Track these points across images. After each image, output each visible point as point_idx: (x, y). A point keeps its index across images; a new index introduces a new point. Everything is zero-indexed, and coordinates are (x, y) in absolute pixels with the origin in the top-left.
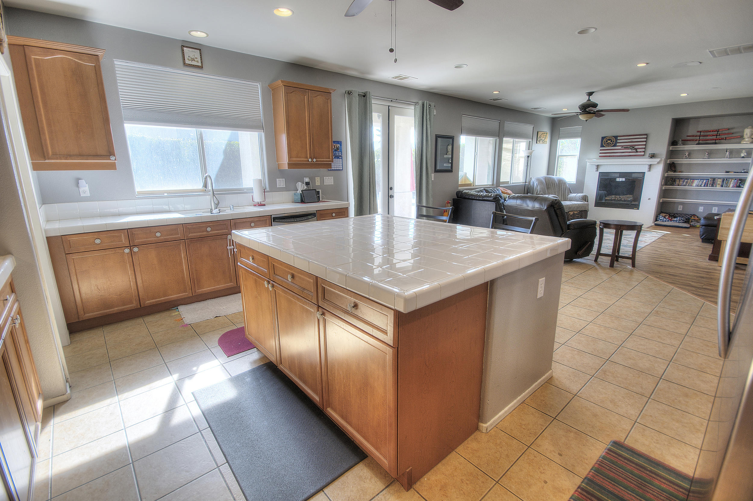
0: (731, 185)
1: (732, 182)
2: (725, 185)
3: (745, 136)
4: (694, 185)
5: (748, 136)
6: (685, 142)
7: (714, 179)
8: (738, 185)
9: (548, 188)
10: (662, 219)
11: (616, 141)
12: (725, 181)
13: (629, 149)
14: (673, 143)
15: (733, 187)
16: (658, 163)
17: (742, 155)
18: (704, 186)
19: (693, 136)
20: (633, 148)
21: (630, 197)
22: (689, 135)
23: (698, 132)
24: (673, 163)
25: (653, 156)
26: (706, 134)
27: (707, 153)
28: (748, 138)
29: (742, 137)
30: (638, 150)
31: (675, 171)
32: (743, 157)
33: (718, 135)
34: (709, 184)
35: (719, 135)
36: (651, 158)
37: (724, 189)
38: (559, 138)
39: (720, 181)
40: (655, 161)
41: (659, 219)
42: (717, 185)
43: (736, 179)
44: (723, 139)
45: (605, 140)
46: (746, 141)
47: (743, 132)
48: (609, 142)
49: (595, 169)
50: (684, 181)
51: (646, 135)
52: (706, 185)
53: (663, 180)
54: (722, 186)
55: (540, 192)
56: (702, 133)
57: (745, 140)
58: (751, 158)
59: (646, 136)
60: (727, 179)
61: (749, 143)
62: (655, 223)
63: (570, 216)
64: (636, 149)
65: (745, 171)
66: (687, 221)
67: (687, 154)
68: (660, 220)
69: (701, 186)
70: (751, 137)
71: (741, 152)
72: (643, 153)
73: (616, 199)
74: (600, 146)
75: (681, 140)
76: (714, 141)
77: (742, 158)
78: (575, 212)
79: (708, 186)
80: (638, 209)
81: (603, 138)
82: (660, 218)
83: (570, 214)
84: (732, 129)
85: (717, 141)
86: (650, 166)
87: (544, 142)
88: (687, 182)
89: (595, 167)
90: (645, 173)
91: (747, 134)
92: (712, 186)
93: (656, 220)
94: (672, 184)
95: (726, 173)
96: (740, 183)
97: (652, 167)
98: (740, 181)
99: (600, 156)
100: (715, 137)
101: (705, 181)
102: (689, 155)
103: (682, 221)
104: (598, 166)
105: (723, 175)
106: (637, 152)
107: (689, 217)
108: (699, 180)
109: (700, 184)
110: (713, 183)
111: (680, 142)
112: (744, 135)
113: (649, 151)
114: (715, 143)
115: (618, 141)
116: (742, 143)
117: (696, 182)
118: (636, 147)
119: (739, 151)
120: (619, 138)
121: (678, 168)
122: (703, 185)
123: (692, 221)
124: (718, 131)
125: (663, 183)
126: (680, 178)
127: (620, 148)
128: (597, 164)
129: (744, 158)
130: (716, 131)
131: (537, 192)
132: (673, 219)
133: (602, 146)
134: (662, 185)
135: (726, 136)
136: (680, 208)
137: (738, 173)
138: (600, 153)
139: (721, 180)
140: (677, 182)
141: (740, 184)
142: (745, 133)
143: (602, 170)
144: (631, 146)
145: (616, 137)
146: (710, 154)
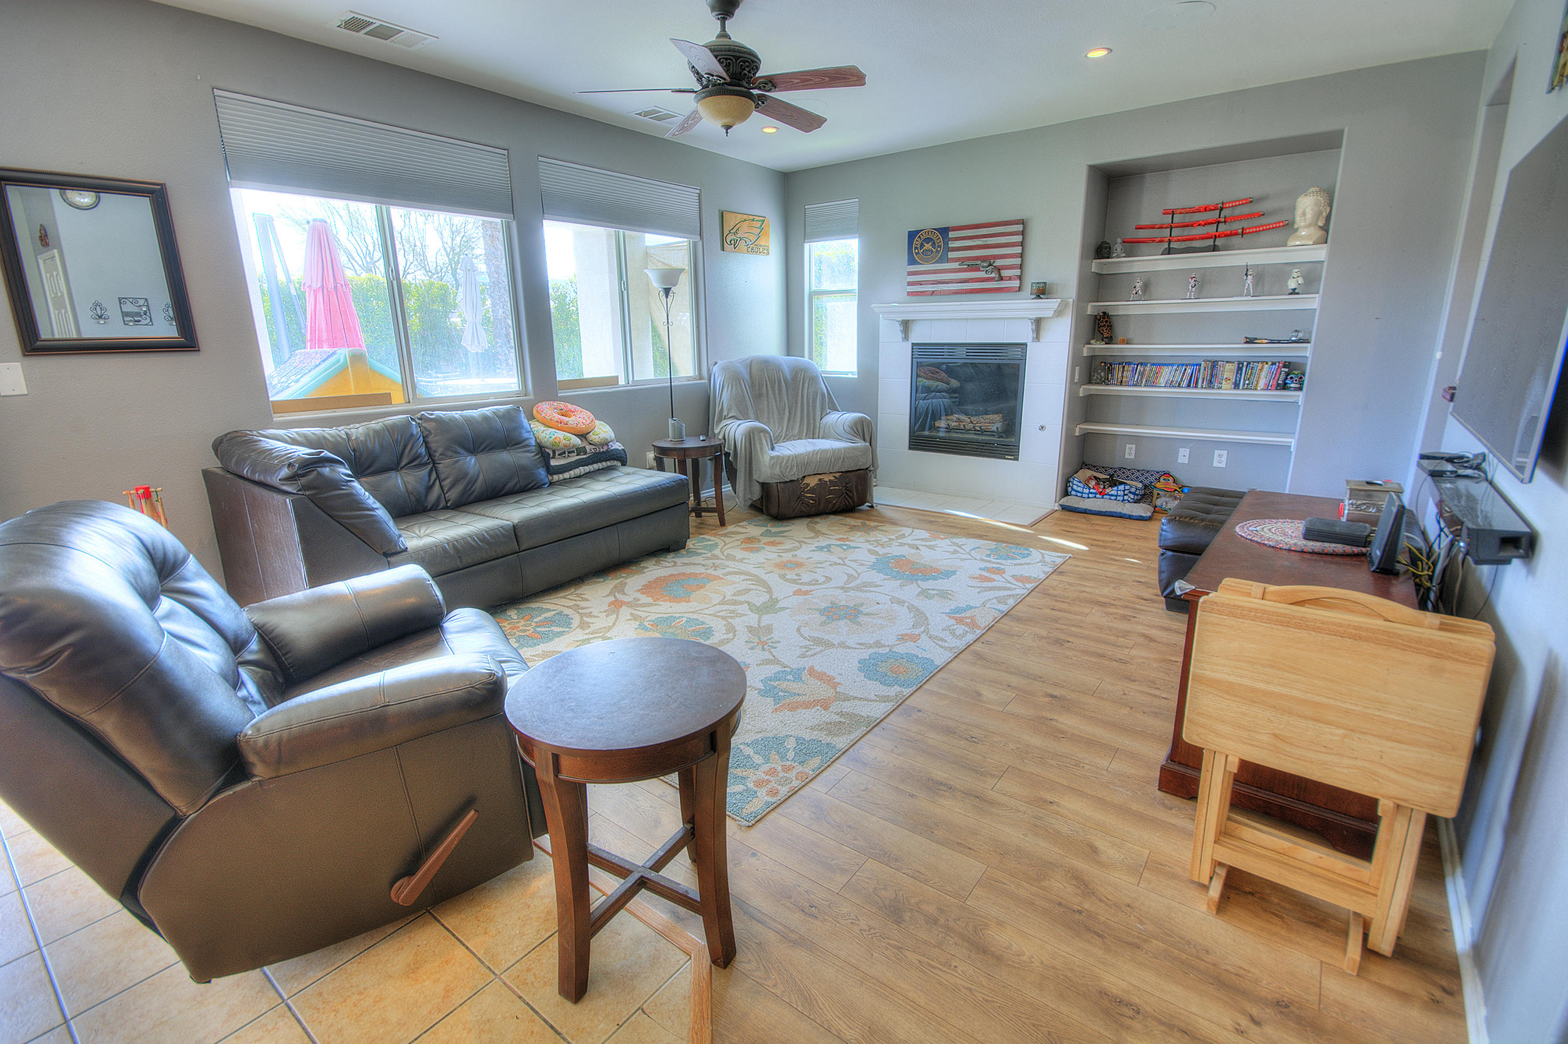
0: (1262, 383)
1: (1263, 374)
2: (1244, 385)
3: (1299, 222)
4: (1162, 381)
5: (1308, 221)
6: (1132, 246)
7: (1214, 364)
8: (1280, 382)
9: (758, 396)
10: (1079, 489)
11: (946, 244)
12: (1244, 369)
13: (979, 270)
14: (1102, 251)
15: (1267, 388)
16: (1059, 313)
17: (1292, 284)
18: (1189, 386)
19: (1152, 227)
20: (990, 265)
21: (994, 422)
22: (1143, 223)
23: (1166, 213)
24: (1104, 313)
25: (1042, 292)
26: (1189, 218)
27: (1192, 282)
28: (1309, 226)
29: (1287, 226)
30: (1005, 273)
31: (1110, 340)
32: (1294, 292)
33: (1223, 220)
34: (1200, 381)
35: (1225, 222)
36: (1038, 297)
37: (1241, 394)
38: (807, 236)
39: (1230, 371)
40: (1047, 307)
41: (1072, 489)
42: (1224, 382)
43: (1273, 364)
44: (1237, 234)
45: (917, 242)
46: (1302, 237)
47: (1293, 209)
48: (928, 246)
49: (900, 336)
50: (1134, 371)
51: (1022, 222)
52: (1192, 383)
53: (1077, 369)
54: (1236, 386)
55: (729, 410)
56: (1178, 219)
57: (1298, 234)
58: (1317, 293)
59: (1020, 228)
60: (1249, 363)
61: (1311, 243)
62: (1061, 502)
63: (806, 492)
64: (998, 269)
65: (1300, 335)
66: (1146, 495)
67: (1138, 285)
68: (1073, 493)
69: (1179, 386)
70: (1316, 224)
71: (1288, 276)
72: (1016, 283)
73: (962, 427)
74: (906, 262)
75: (1119, 240)
76: (1210, 242)
77: (1291, 294)
78: (827, 478)
79: (1199, 386)
80: (1017, 459)
81: (912, 235)
82: (1075, 487)
83: (808, 485)
84: (1261, 199)
85: (1219, 242)
86: (1038, 323)
87: (755, 249)
88: (1142, 374)
89: (898, 328)
90: (1026, 345)
91: (1304, 214)
92: (1210, 384)
93: (1066, 493)
94: (1105, 381)
95: (1246, 343)
96: (1287, 374)
97: (1043, 325)
98: (1287, 370)
99: (910, 294)
100: (1211, 229)
101: (1189, 371)
102: (1146, 287)
103: (1132, 496)
104: (906, 325)
105: (1240, 351)
106: (1001, 279)
107: (1152, 479)
108: (1175, 367)
109: (1178, 378)
110: (1212, 375)
111: (1118, 247)
112: (1298, 219)
113: (1034, 276)
114: (1215, 248)
115: (952, 245)
116: (1290, 243)
117: (1166, 373)
118: (998, 263)
119: (1281, 272)
120: (951, 234)
121: (1119, 333)
122: (1185, 383)
123: (1158, 494)
124: (1222, 209)
125: (1077, 377)
126: (1125, 363)
127: (955, 265)
128: (901, 319)
129: (1298, 294)
130: (1215, 209)
131: (722, 411)
132: (1107, 491)
133: (912, 261)
134: (1072, 385)
135: (1245, 224)
136: (1130, 452)
137: (1279, 342)
138: (910, 284)
139: (1234, 367)
140: (1117, 373)
141: (1286, 379)
142: (1299, 212)
143: (920, 335)
144: (983, 259)
145: (944, 231)
146: (1202, 283)
